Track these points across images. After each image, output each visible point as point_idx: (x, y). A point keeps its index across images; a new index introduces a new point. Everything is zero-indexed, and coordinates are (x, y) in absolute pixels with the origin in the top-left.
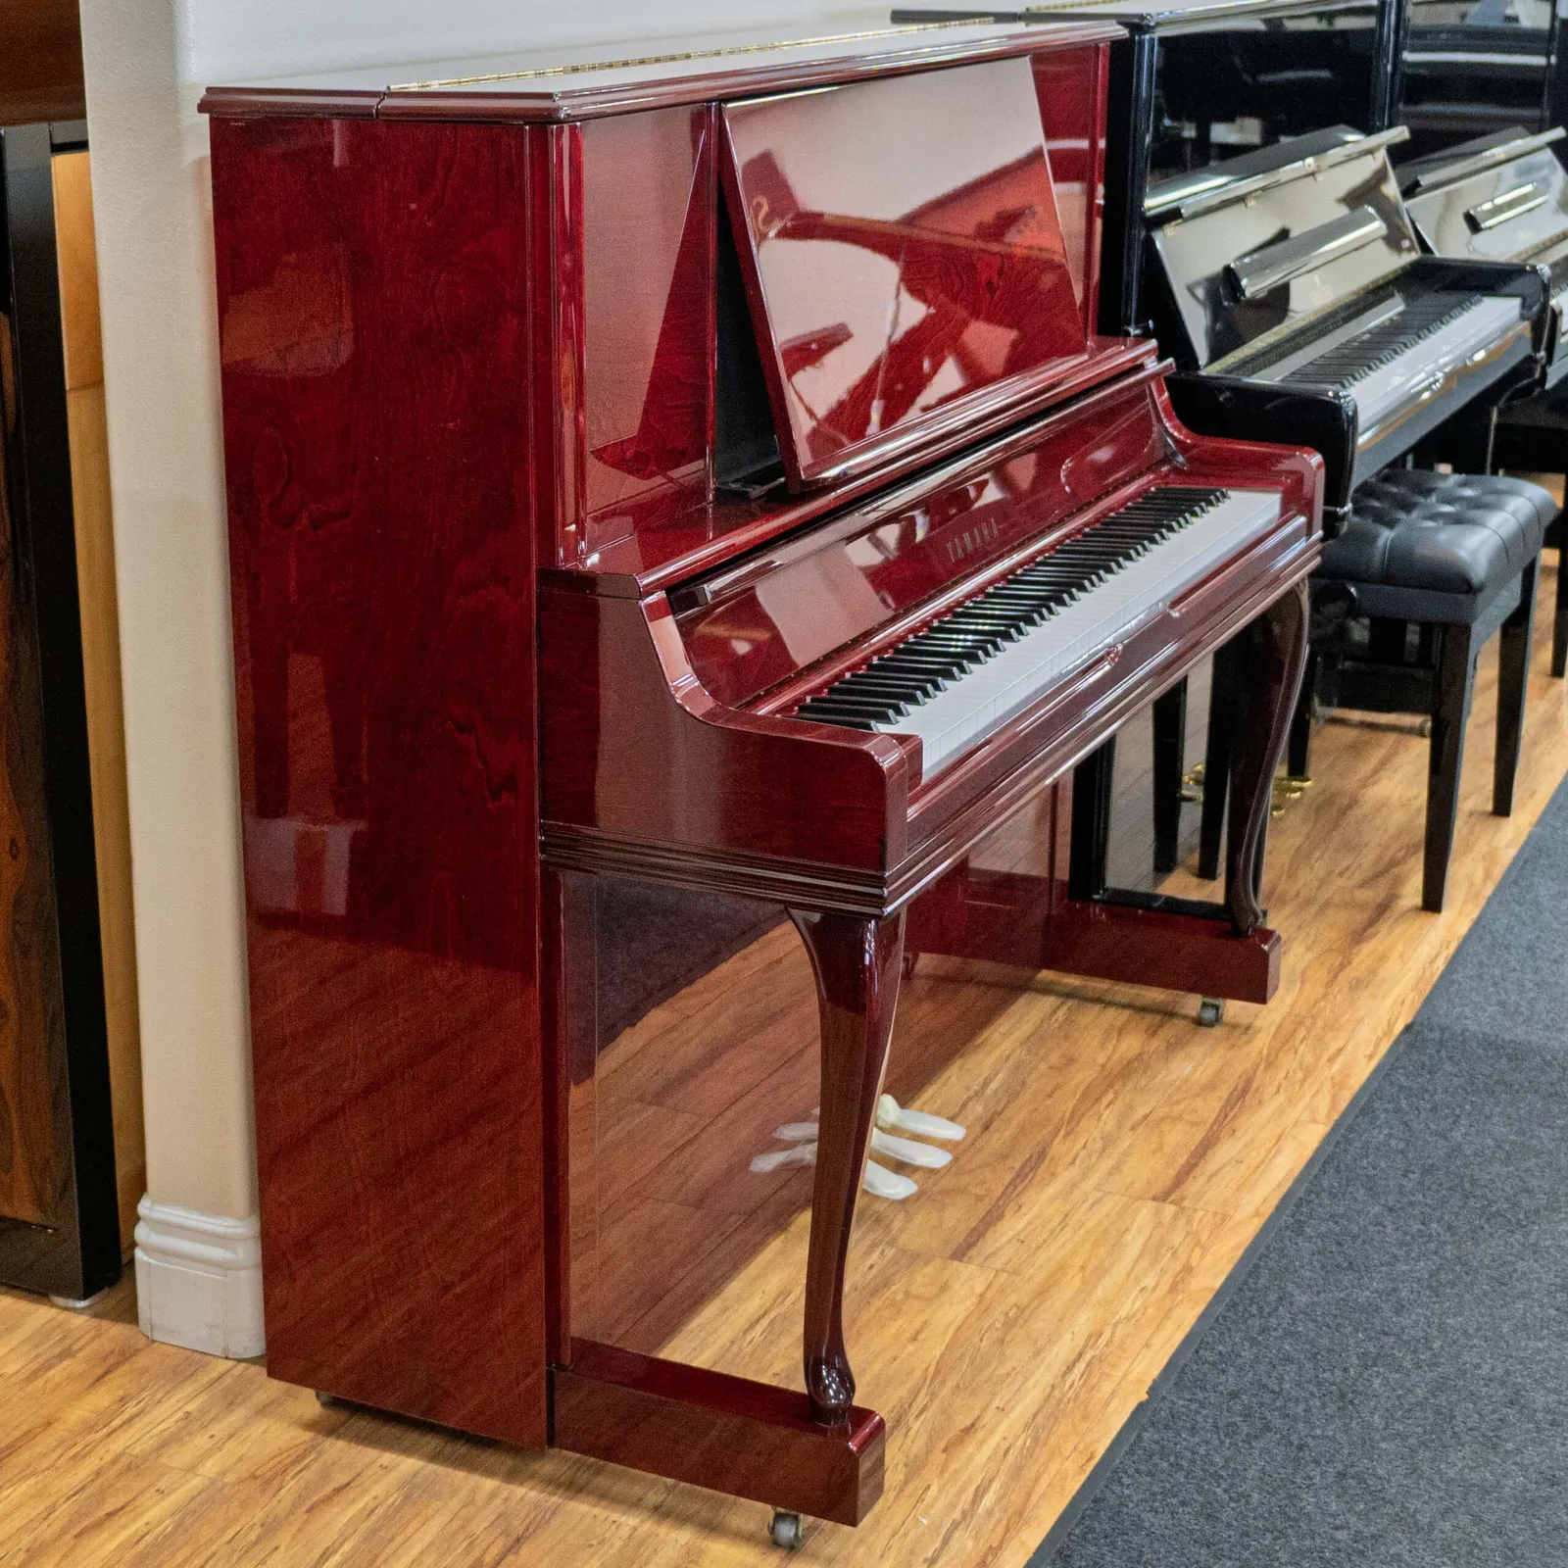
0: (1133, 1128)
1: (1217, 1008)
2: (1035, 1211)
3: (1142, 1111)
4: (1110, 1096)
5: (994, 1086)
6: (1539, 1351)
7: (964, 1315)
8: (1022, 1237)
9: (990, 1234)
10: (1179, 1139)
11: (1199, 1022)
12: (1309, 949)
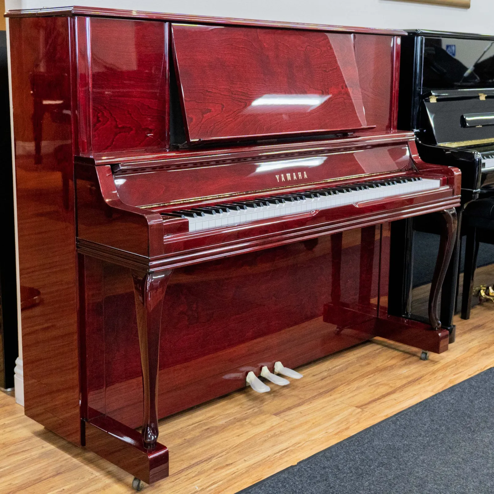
0: (370, 386)
1: (426, 354)
2: (315, 404)
3: (377, 381)
4: (372, 376)
5: (337, 368)
6: (444, 471)
7: (261, 431)
8: (302, 412)
9: (293, 410)
10: (383, 390)
11: (421, 359)
12: (479, 342)
